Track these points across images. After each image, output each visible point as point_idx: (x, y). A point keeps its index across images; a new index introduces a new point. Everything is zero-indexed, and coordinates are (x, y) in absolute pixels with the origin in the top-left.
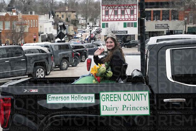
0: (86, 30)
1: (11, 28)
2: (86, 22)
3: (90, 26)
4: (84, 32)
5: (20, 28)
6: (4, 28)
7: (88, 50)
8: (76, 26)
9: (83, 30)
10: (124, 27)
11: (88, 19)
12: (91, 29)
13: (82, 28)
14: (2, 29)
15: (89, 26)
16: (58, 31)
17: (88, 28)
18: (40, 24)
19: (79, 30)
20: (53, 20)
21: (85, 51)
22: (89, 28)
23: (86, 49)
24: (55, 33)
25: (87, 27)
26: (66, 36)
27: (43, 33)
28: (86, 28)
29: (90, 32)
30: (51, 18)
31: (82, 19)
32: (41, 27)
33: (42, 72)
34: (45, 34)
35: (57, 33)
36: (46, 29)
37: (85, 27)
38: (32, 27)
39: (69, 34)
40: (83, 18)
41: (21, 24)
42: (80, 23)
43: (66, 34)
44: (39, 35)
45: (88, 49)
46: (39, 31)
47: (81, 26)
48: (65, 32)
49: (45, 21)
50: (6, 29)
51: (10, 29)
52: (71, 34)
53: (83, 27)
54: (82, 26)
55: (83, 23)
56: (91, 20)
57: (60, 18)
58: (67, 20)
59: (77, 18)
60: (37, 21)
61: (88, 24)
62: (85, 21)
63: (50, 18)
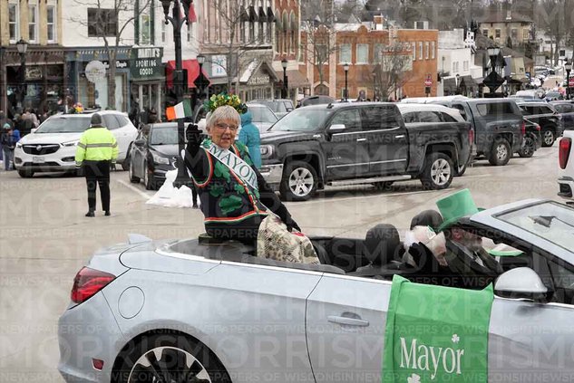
0: (556, 68)
1: (371, 60)
2: (557, 48)
3: (566, 60)
4: (552, 73)
5: (393, 62)
6: (354, 61)
7: (560, 119)
8: (531, 57)
9: (549, 69)
11: (561, 42)
12: (568, 67)
13: (546, 63)
14: (350, 63)
15: (563, 58)
16: (486, 69)
17: (561, 64)
18: (441, 53)
19: (539, 67)
20: (474, 44)
21: (553, 120)
22: (565, 62)
23: (556, 115)
24: (477, 73)
25: (560, 62)
26: (505, 83)
27: (447, 75)
28: (556, 64)
29: (566, 74)
30: (468, 39)
31: (547, 42)
32: (443, 59)
33: (445, 167)
34: (453, 75)
35: (484, 75)
36: (456, 64)
37: (553, 61)
38: (421, 58)
39: (514, 78)
40: (549, 39)
41: (396, 52)
42: (541, 50)
43: (505, 78)
44: (439, 79)
45: (560, 115)
46: (439, 68)
47: (544, 57)
48: (502, 73)
49: (455, 45)
50: (358, 63)
51: (367, 63)
52: (519, 78)
53: (549, 61)
54: (547, 58)
55: (550, 50)
56: (568, 45)
57: (491, 37)
58: (509, 44)
59: (534, 38)
60: (433, 43)
61: (563, 53)
62: (554, 46)
63: (465, 38)
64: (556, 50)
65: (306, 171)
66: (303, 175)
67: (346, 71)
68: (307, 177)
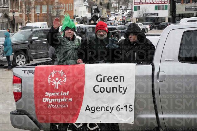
0: (118, 13)
1: (48, 11)
2: (119, 5)
3: (122, 10)
4: (117, 15)
5: (57, 12)
6: (41, 11)
7: (120, 32)
8: (109, 9)
9: (116, 13)
10: (155, 10)
11: (120, 3)
12: (123, 12)
13: (115, 11)
14: (39, 13)
15: (121, 9)
16: (92, 14)
17: (120, 11)
18: (75, 8)
19: (112, 13)
20: (87, 4)
21: (117, 33)
22: (122, 11)
23: (119, 31)
24: (89, 16)
25: (120, 10)
26: (99, 19)
27: (77, 16)
28: (119, 11)
29: (122, 15)
30: (85, 2)
31: (115, 3)
32: (76, 10)
34: (79, 17)
35: (91, 16)
36: (81, 12)
37: (117, 10)
38: (67, 10)
39: (103, 17)
40: (116, 2)
41: (58, 8)
42: (113, 6)
43: (100, 17)
44: (74, 18)
45: (120, 31)
46: (74, 14)
47: (114, 9)
48: (98, 15)
49: (80, 5)
50: (43, 13)
51: (46, 13)
52: (105, 17)
53: (116, 10)
54: (115, 9)
55: (116, 6)
56: (123, 4)
57: (94, 2)
58: (101, 4)
59: (110, 2)
60: (72, 4)
61: (121, 7)
62: (118, 4)
63: (84, 2)
64: (119, 6)
65: (23, 56)
66: (22, 57)
67: (38, 16)
68: (23, 58)
